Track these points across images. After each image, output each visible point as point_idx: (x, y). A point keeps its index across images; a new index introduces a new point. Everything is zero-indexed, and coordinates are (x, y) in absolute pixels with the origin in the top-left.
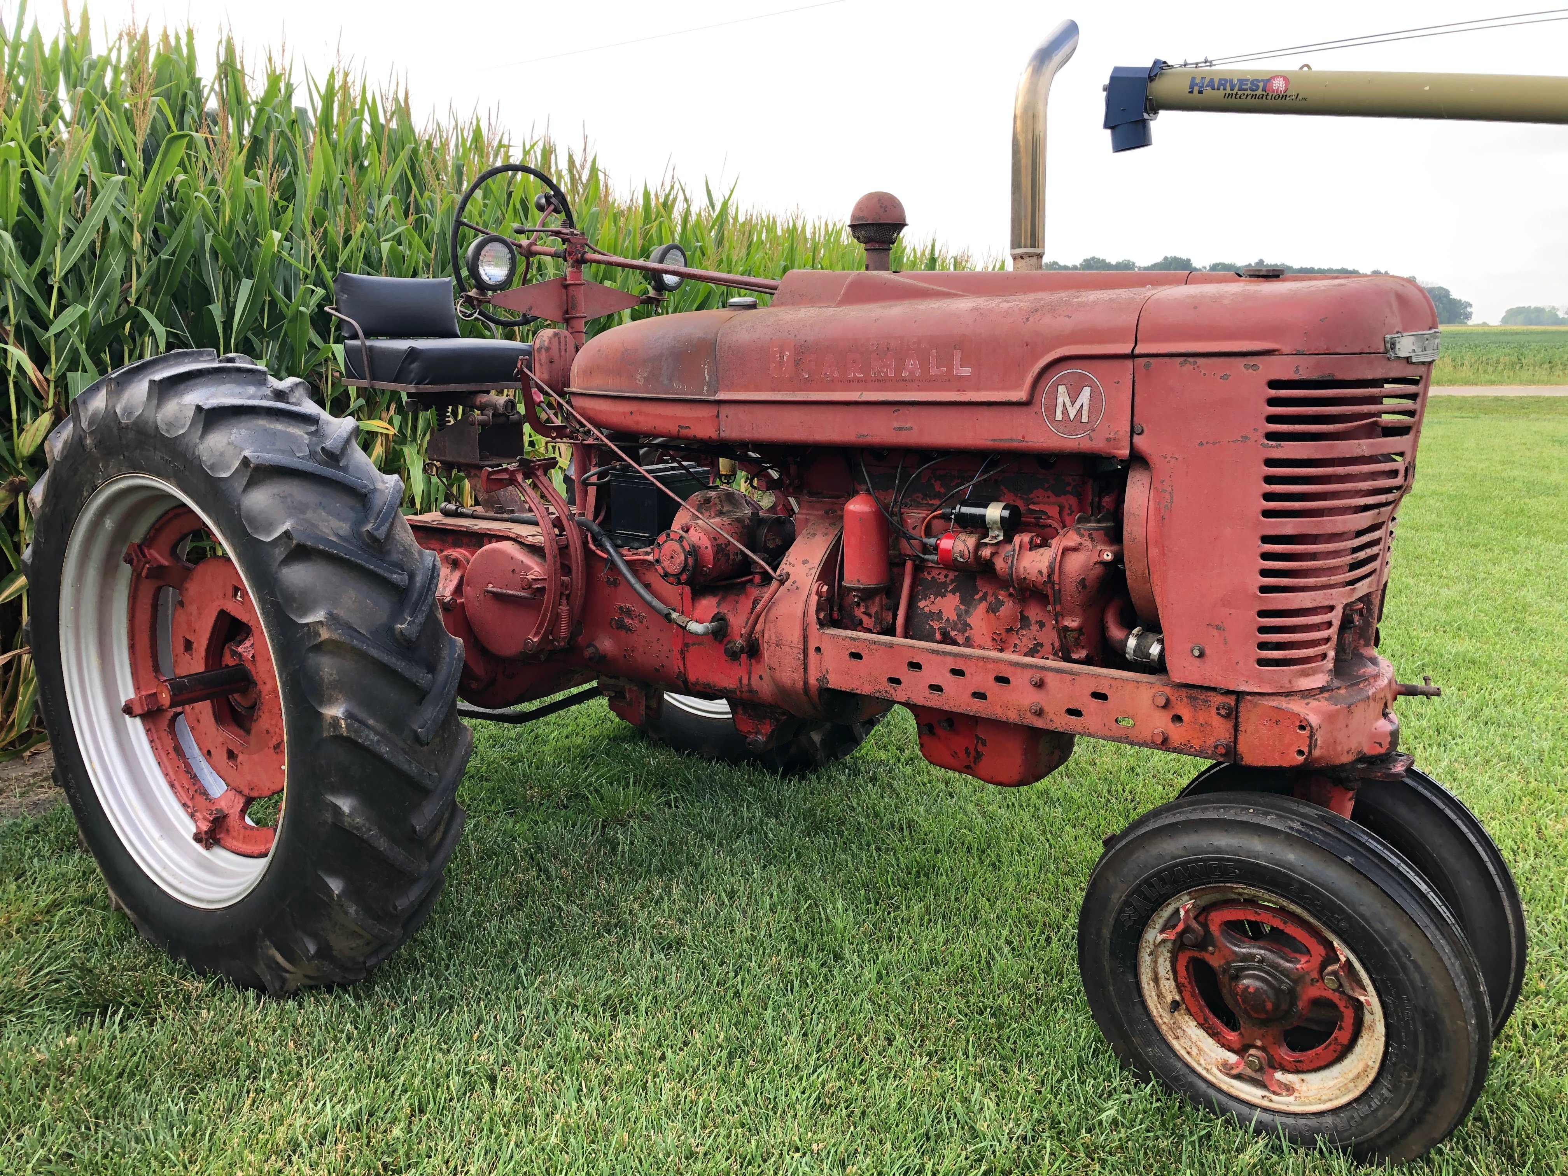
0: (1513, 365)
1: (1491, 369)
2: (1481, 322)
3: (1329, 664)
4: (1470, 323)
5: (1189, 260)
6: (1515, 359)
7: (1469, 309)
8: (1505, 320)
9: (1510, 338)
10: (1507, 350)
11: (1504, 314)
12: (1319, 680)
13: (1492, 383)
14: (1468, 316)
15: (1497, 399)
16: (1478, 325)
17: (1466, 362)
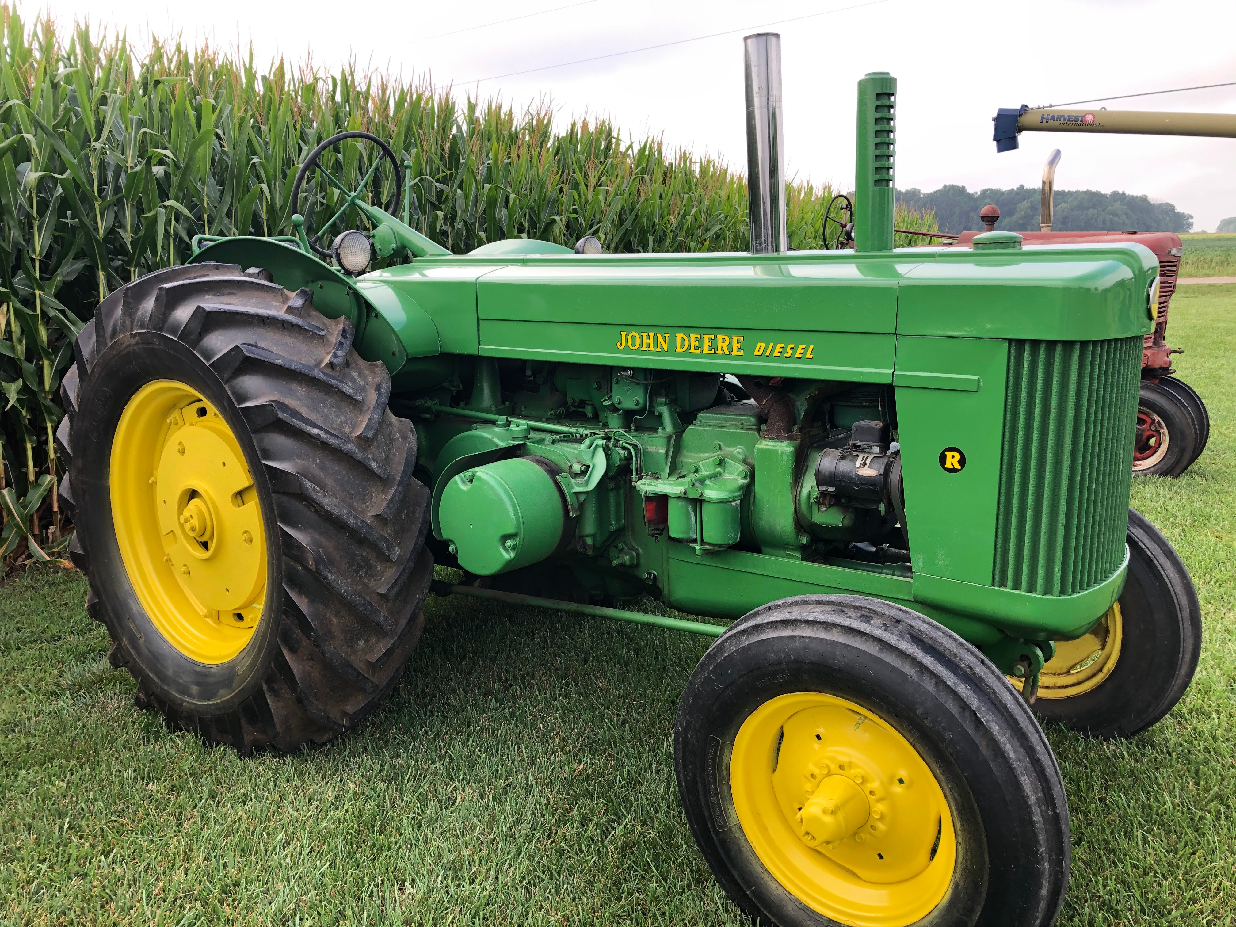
0: (1222, 263)
1: (1206, 266)
2: (1200, 230)
3: (1152, 340)
4: (1192, 231)
5: (964, 187)
6: (1223, 258)
7: (1190, 220)
8: (1220, 229)
9: (1223, 243)
10: (1218, 253)
11: (1219, 224)
12: (1150, 344)
13: (1208, 275)
14: (1190, 226)
15: (1210, 285)
16: (1197, 233)
17: (1189, 261)
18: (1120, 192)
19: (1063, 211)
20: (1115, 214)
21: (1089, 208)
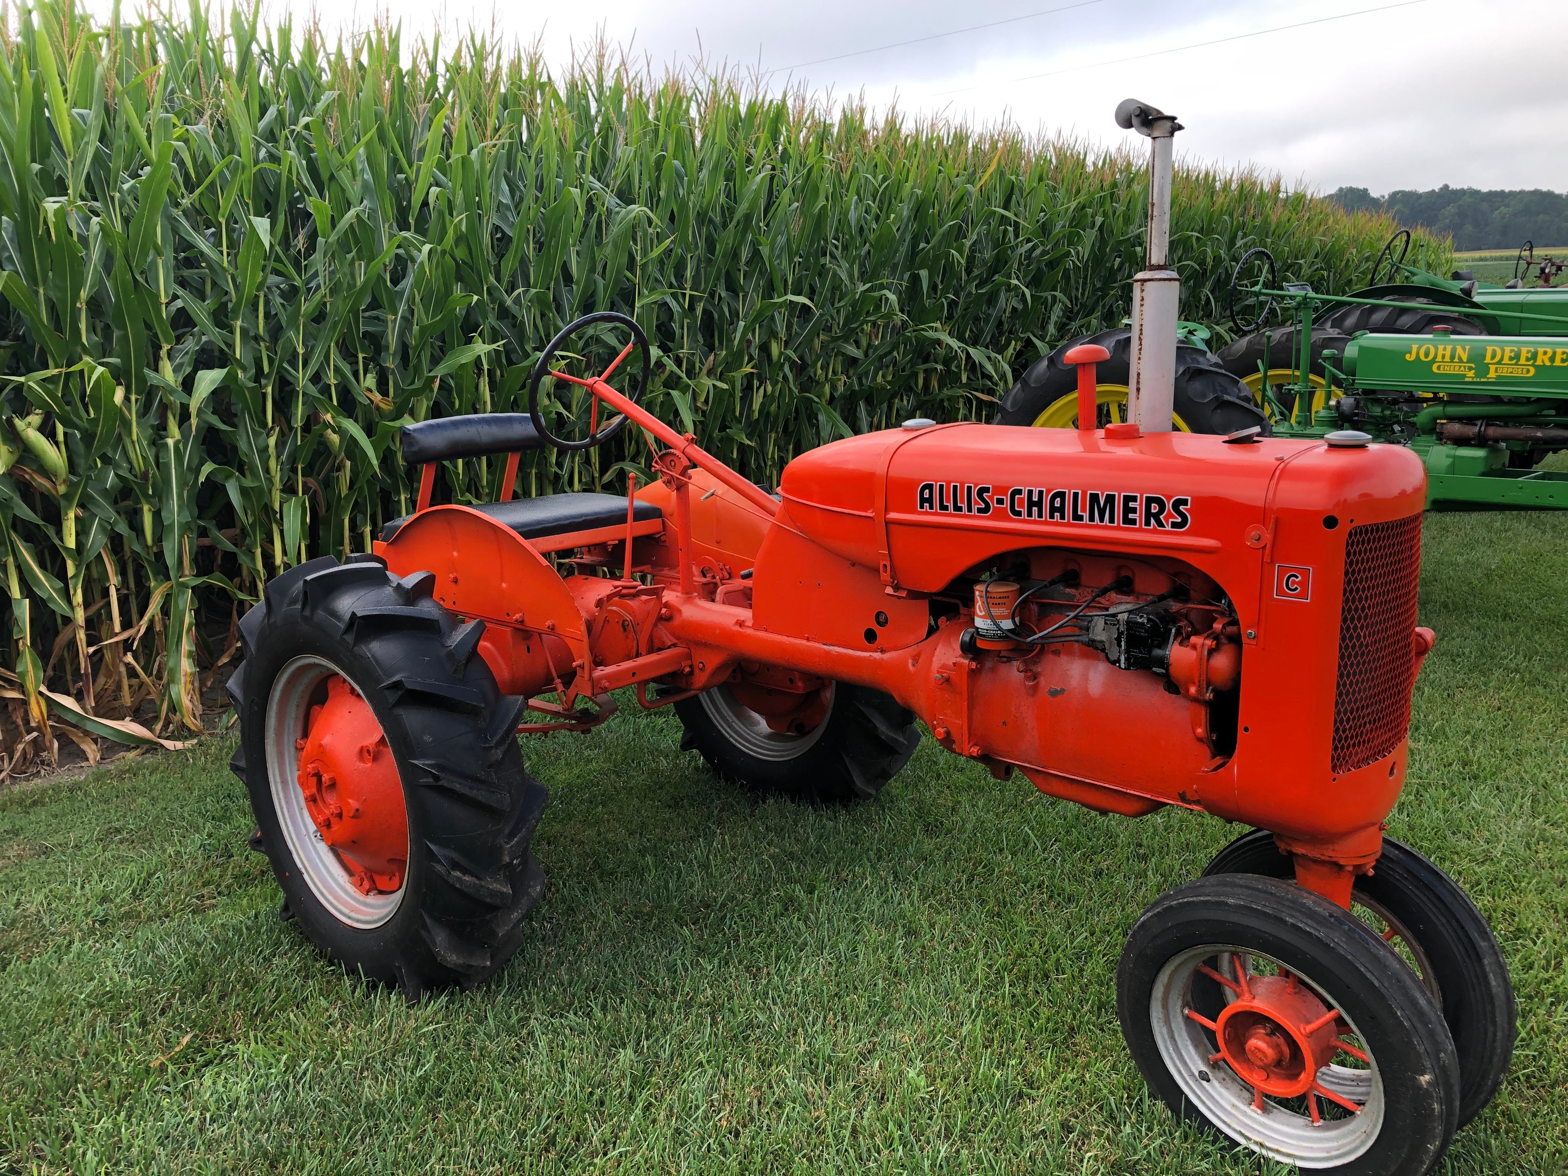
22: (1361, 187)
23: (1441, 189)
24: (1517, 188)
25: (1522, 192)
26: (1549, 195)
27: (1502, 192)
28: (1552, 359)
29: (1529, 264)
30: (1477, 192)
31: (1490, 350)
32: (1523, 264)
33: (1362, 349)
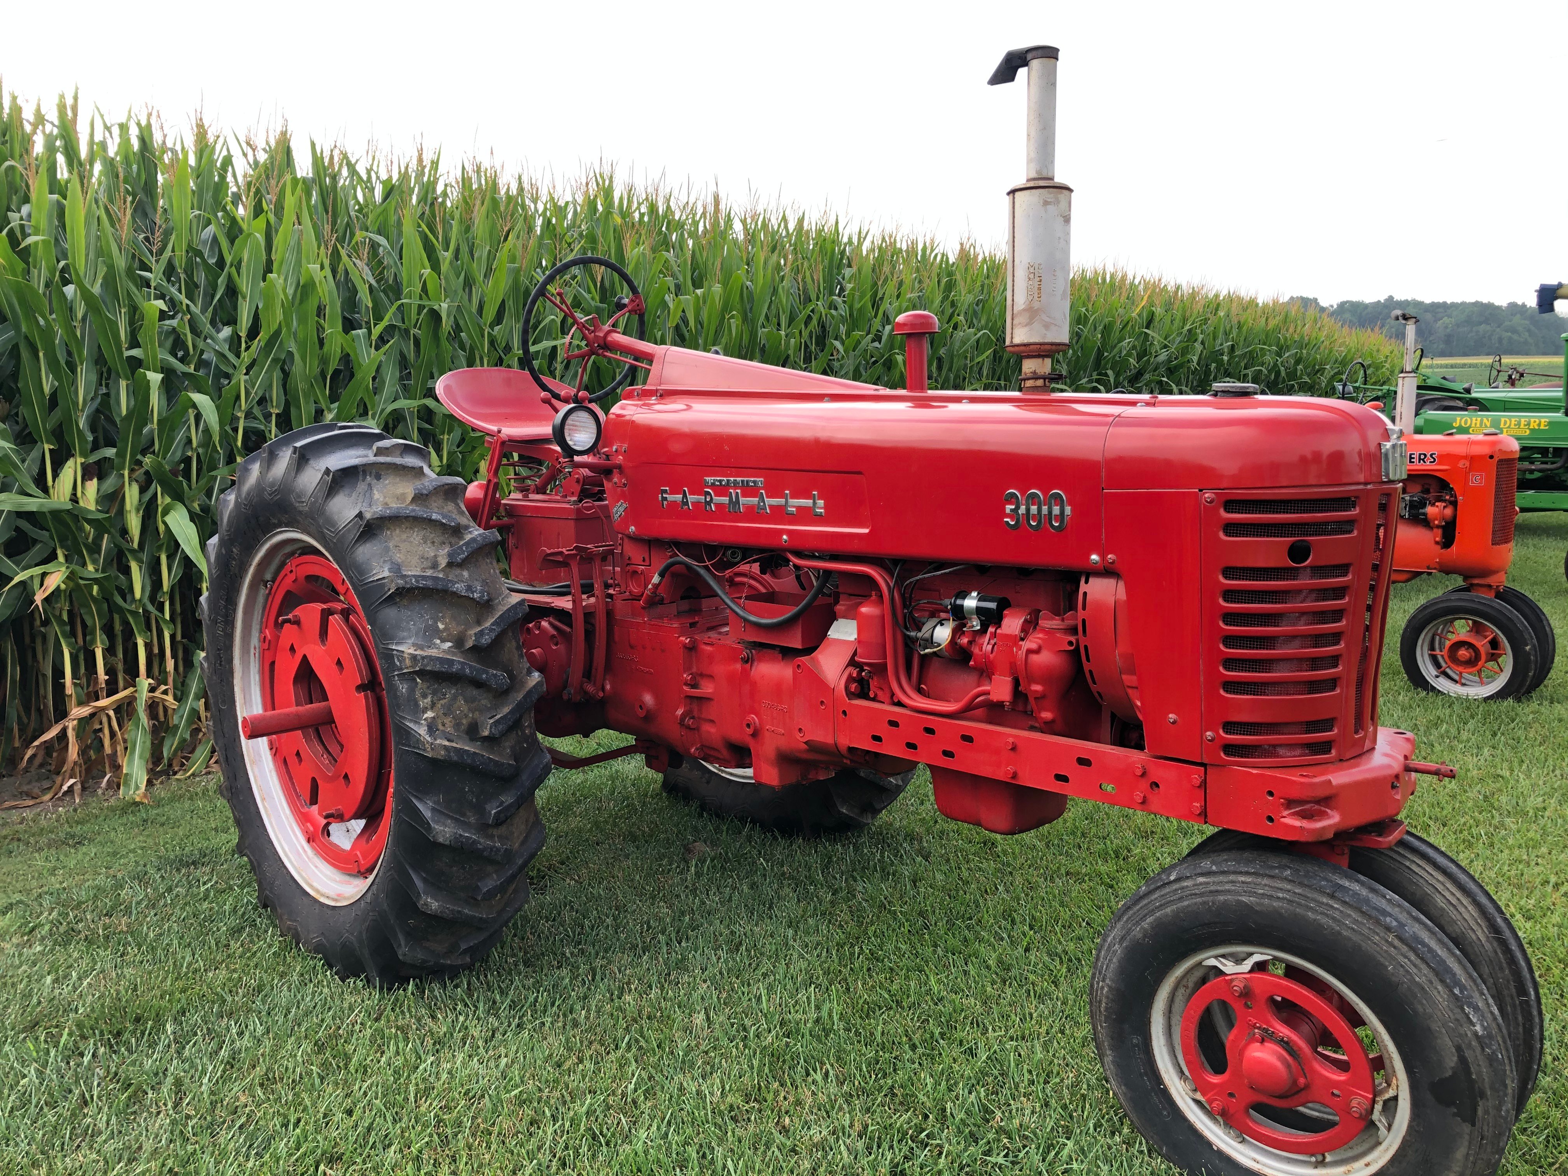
18: (1520, 303)
19: (1446, 327)
20: (1514, 331)
21: (1480, 323)
22: (1311, 297)
23: (1386, 300)
24: (1458, 300)
25: (1463, 304)
26: (1490, 306)
27: (1445, 303)
28: (1539, 425)
29: (1499, 371)
30: (1421, 303)
31: (1503, 420)
32: (1494, 373)
33: (1426, 421)
